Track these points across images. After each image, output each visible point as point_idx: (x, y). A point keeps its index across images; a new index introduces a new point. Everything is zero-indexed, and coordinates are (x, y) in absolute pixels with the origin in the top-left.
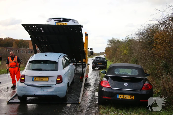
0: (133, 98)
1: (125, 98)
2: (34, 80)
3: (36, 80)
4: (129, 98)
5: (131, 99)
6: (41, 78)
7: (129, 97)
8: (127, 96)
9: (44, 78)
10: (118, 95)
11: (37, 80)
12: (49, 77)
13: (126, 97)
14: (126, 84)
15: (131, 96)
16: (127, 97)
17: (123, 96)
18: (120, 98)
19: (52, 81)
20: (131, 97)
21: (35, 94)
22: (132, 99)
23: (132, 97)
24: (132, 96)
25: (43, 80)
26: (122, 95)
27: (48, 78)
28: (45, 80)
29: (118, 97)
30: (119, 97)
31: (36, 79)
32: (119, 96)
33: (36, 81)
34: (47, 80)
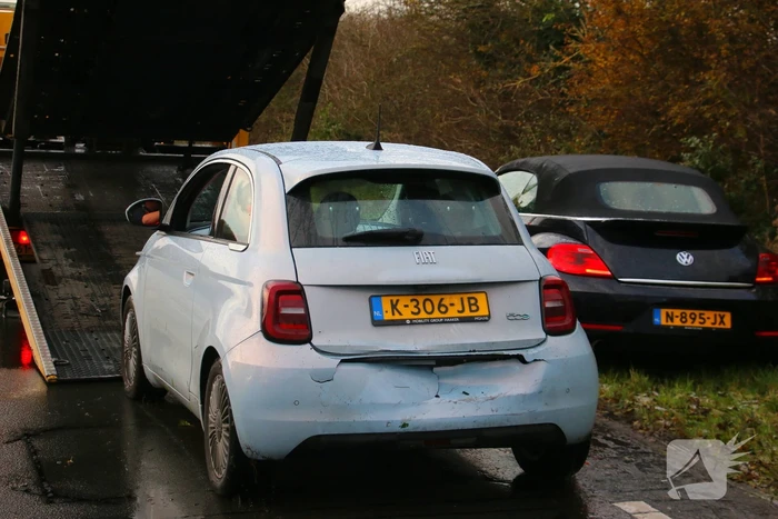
0: (728, 324)
1: (689, 323)
2: (388, 316)
3: (397, 317)
4: (708, 324)
5: (717, 326)
6: (436, 299)
7: (710, 320)
8: (697, 312)
9: (456, 299)
10: (656, 311)
11: (407, 314)
12: (491, 291)
13: (694, 319)
14: (684, 258)
15: (718, 313)
16: (698, 320)
17: (683, 317)
18: (670, 323)
19: (512, 317)
20: (719, 320)
21: (405, 425)
22: (722, 326)
23: (722, 318)
24: (722, 314)
25: (453, 312)
26: (677, 312)
27: (481, 298)
28: (467, 313)
29: (656, 320)
30: (663, 322)
31: (400, 307)
32: (661, 318)
33: (402, 323)
34: (483, 311)
